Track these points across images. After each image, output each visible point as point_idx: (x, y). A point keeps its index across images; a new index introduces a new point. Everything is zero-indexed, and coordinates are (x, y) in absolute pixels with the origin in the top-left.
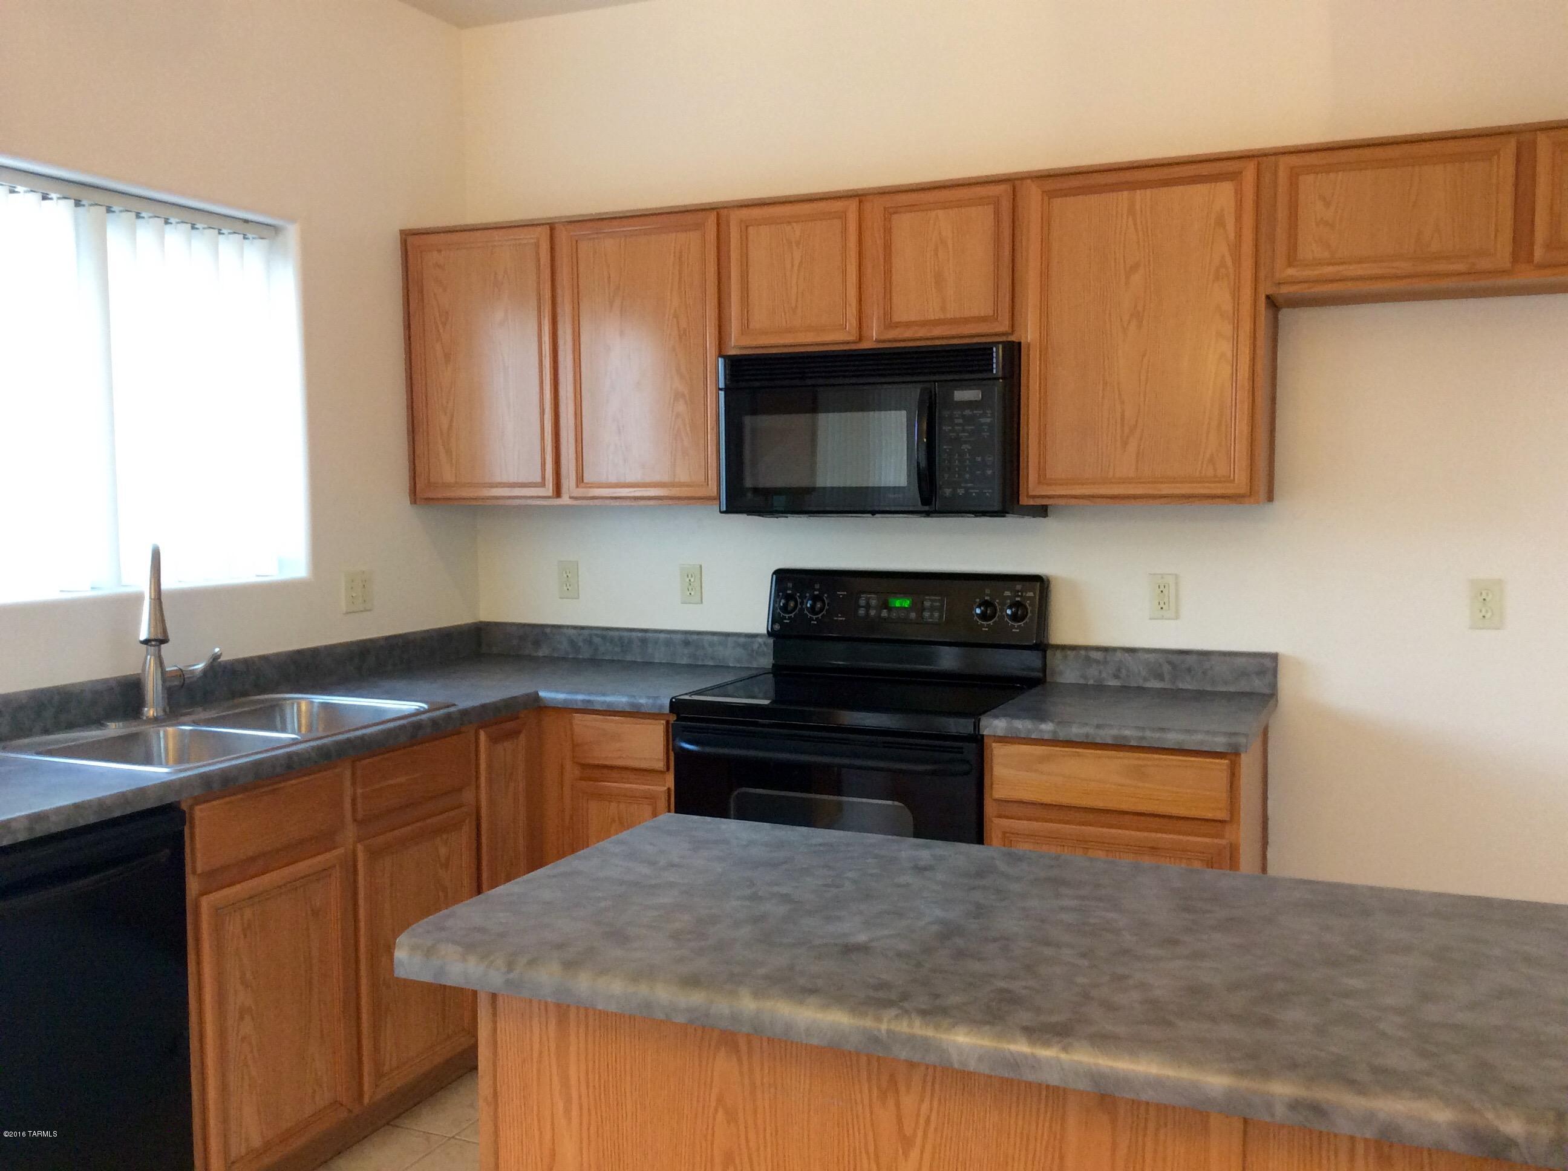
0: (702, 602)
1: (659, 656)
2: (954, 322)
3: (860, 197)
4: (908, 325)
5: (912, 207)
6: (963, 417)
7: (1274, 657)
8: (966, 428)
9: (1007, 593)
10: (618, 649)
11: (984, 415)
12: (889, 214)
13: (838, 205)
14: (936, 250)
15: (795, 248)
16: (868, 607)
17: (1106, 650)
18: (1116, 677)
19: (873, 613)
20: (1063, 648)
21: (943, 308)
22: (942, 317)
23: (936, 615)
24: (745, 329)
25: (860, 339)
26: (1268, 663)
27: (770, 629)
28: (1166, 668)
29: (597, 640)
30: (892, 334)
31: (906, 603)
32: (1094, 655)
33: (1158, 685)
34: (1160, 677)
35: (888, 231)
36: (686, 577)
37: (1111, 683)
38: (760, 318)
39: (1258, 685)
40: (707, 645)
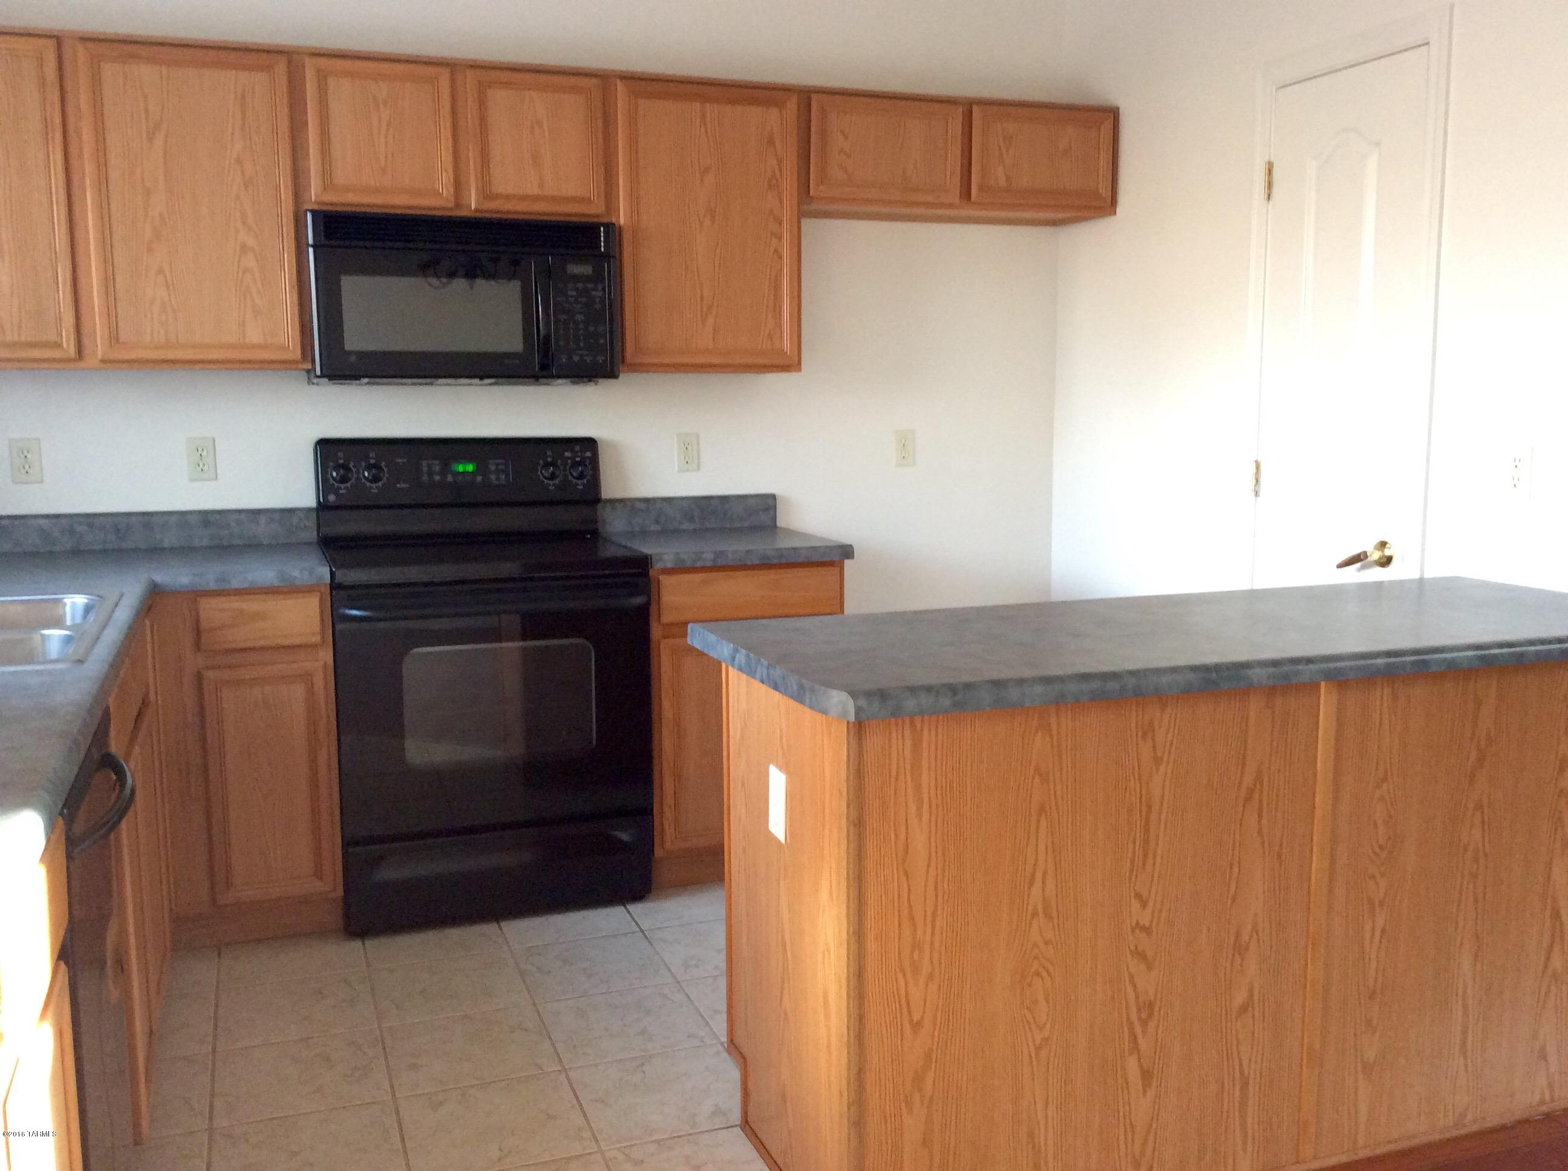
0: (216, 478)
1: (169, 540)
2: (554, 199)
3: (453, 66)
4: (508, 197)
5: (508, 84)
6: (577, 289)
7: (773, 497)
8: (579, 300)
9: (567, 454)
10: (112, 537)
11: (595, 289)
12: (482, 88)
13: (430, 70)
14: (533, 128)
15: (381, 106)
16: (431, 474)
17: (647, 500)
18: (657, 522)
19: (437, 478)
20: (612, 501)
21: (541, 185)
22: (540, 193)
23: (503, 477)
24: (327, 185)
25: (458, 205)
26: (771, 502)
27: (322, 500)
28: (697, 513)
29: (80, 529)
30: (493, 205)
31: (470, 468)
32: (639, 505)
33: (691, 526)
34: (691, 519)
35: (482, 104)
36: (196, 452)
37: (652, 528)
38: (342, 175)
39: (764, 518)
40: (233, 524)
